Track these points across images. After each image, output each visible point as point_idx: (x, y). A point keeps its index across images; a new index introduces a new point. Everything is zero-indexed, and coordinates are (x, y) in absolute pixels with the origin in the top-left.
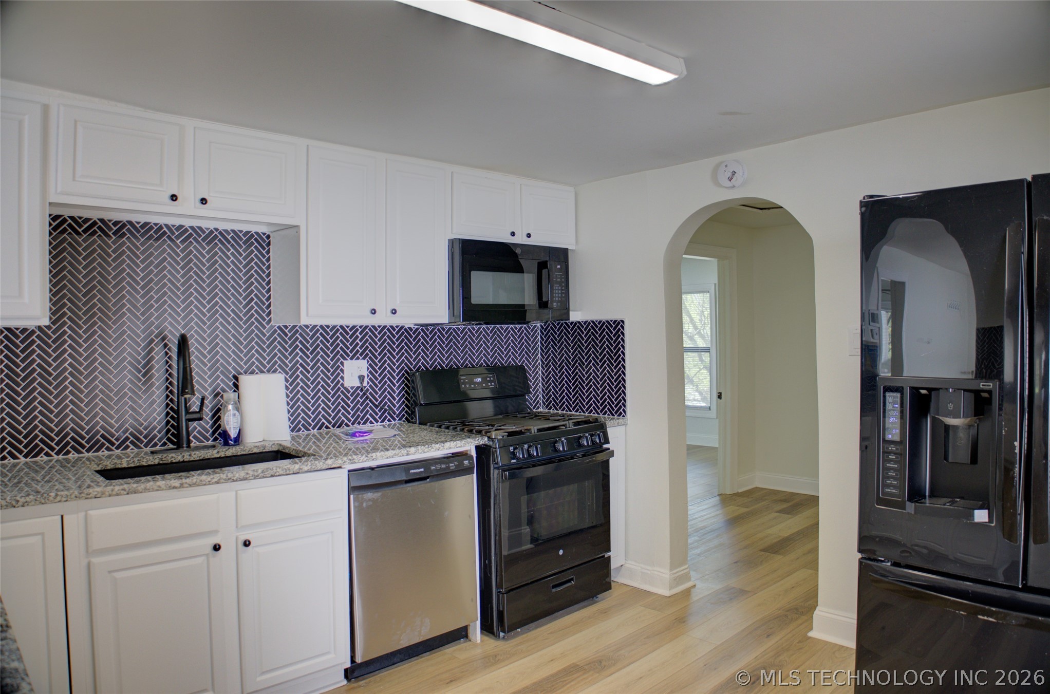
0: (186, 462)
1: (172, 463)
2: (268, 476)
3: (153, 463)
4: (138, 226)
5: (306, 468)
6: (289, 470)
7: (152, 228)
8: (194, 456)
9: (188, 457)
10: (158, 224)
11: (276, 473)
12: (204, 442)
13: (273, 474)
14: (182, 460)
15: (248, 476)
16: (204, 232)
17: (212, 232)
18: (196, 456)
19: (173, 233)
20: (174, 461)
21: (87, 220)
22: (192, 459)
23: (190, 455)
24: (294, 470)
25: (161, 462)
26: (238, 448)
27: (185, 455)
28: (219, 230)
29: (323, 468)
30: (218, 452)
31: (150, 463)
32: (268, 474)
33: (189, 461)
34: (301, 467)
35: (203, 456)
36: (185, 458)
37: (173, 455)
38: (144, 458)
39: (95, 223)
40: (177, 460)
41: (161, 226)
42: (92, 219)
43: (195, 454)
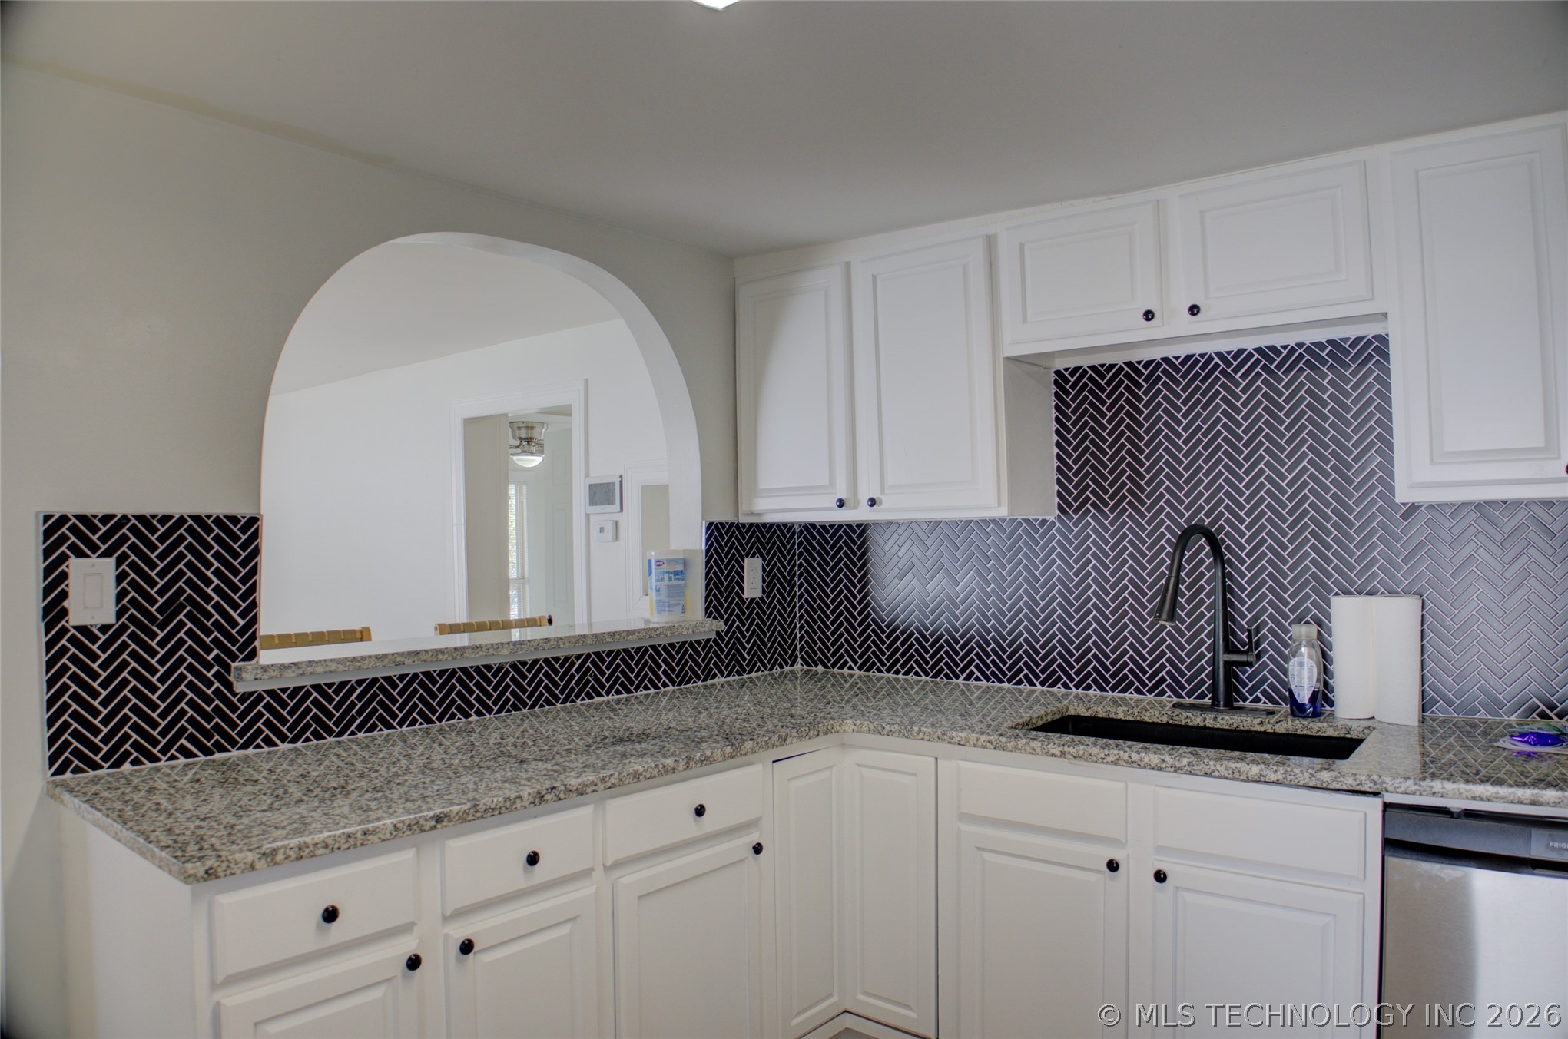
0: (1209, 728)
1: (1187, 726)
2: (1198, 772)
3: (1159, 721)
4: (1177, 363)
5: (1273, 777)
6: (1239, 772)
7: (1197, 361)
8: (1222, 722)
9: (1211, 721)
10: (1206, 354)
11: (1213, 771)
12: (1280, 704)
13: (1209, 772)
14: (1202, 724)
15: (1164, 765)
16: (1278, 353)
17: (1293, 351)
18: (1224, 722)
19: (1229, 364)
20: (1190, 724)
21: (1112, 366)
22: (1218, 726)
23: (1215, 719)
24: (1249, 775)
25: (1171, 722)
26: (1297, 722)
27: (1208, 718)
28: (1304, 344)
29: (1311, 784)
30: (1262, 723)
31: (1155, 720)
32: (1201, 770)
33: (1212, 729)
34: (1264, 773)
35: (1235, 725)
36: (1206, 722)
37: (1189, 714)
38: (1146, 710)
39: (1121, 369)
40: (1195, 723)
41: (1210, 355)
42: (1116, 365)
43: (1222, 719)
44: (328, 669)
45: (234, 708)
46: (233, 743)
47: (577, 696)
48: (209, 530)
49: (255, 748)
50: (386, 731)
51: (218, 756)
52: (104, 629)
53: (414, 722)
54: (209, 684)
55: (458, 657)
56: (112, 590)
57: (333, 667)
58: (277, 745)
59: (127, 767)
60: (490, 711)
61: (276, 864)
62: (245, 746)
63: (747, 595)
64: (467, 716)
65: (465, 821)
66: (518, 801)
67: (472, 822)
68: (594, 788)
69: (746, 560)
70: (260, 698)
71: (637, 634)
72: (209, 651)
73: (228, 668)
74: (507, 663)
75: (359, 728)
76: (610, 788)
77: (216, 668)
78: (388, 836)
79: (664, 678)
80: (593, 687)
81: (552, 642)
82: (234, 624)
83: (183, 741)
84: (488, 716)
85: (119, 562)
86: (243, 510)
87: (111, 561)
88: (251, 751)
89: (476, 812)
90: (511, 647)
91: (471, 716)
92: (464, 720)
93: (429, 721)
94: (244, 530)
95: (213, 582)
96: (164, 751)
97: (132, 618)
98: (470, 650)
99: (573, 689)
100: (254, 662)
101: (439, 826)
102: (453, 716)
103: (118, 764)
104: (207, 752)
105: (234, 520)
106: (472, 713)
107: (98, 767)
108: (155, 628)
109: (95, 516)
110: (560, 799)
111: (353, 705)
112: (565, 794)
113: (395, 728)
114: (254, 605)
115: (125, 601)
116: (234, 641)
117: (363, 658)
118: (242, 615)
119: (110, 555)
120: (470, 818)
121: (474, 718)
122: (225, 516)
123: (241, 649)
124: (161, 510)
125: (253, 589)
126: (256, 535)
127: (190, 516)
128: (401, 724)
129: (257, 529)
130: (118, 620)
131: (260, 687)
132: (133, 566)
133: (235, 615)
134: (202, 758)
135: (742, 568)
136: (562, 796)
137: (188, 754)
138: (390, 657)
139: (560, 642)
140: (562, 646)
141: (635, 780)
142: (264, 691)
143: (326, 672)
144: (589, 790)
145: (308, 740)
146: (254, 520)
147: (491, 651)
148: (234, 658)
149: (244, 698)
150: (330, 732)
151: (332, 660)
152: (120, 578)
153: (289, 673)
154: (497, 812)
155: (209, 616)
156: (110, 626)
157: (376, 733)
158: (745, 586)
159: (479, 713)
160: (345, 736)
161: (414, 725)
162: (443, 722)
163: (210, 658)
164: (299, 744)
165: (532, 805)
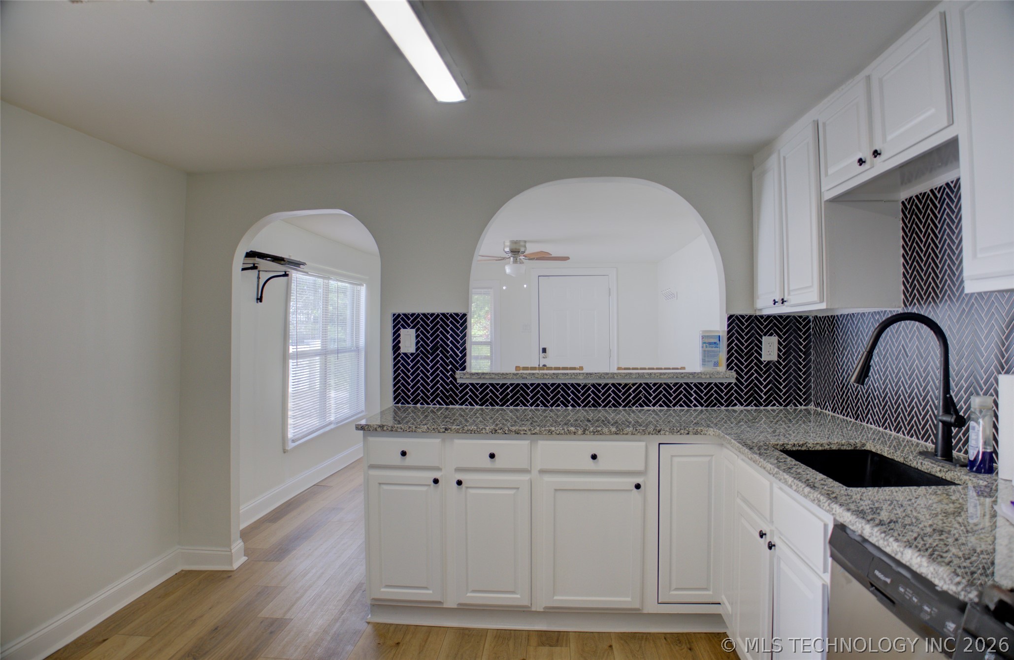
44: (491, 377)
45: (457, 389)
46: (457, 403)
47: (633, 405)
48: (448, 319)
49: (465, 405)
50: (524, 407)
51: (451, 406)
52: (412, 354)
53: (538, 405)
54: (448, 378)
55: (555, 378)
56: (414, 341)
57: (493, 376)
58: (474, 406)
59: (419, 405)
60: (579, 406)
61: (384, 430)
62: (461, 404)
63: (765, 358)
64: (567, 406)
65: (458, 432)
66: (484, 430)
67: (461, 434)
68: (525, 432)
69: (763, 337)
70: (467, 386)
71: (667, 375)
72: (448, 366)
73: (454, 372)
74: (589, 384)
75: (511, 404)
76: (534, 434)
77: (451, 372)
78: (425, 431)
79: (695, 402)
80: (643, 401)
81: (609, 375)
82: (458, 356)
83: (438, 399)
84: (578, 408)
85: (417, 331)
86: (460, 310)
87: (414, 330)
88: (464, 407)
89: (463, 430)
90: (585, 375)
91: (569, 406)
92: (564, 408)
93: (546, 406)
94: (461, 319)
95: (450, 339)
96: (432, 401)
97: (421, 351)
98: (561, 375)
99: (630, 401)
100: (465, 371)
101: (446, 432)
102: (558, 405)
103: (416, 403)
104: (447, 404)
105: (457, 315)
106: (569, 405)
107: (410, 404)
108: (429, 355)
109: (409, 314)
110: (506, 433)
111: (508, 394)
112: (508, 431)
113: (528, 407)
114: (465, 349)
115: (419, 345)
116: (457, 363)
117: (507, 374)
118: (461, 353)
119: (414, 328)
120: (460, 432)
121: (570, 408)
122: (454, 314)
123: (460, 366)
124: (431, 312)
125: (464, 343)
126: (465, 321)
127: (441, 314)
128: (531, 405)
129: (466, 319)
130: (416, 352)
131: (468, 382)
132: (422, 332)
133: (458, 352)
134: (445, 406)
135: (761, 342)
136: (506, 432)
137: (440, 404)
138: (520, 374)
139: (615, 375)
140: (616, 377)
141: (549, 433)
142: (469, 383)
143: (490, 378)
144: (522, 433)
145: (487, 406)
146: (465, 315)
147: (573, 376)
148: (457, 369)
149: (461, 385)
150: (498, 404)
151: (493, 373)
152: (417, 337)
153: (474, 377)
154: (473, 432)
155: (448, 352)
156: (414, 354)
157: (519, 407)
158: (763, 353)
159: (573, 406)
160: (504, 407)
161: (538, 407)
162: (553, 408)
163: (448, 368)
164: (484, 407)
165: (491, 433)
